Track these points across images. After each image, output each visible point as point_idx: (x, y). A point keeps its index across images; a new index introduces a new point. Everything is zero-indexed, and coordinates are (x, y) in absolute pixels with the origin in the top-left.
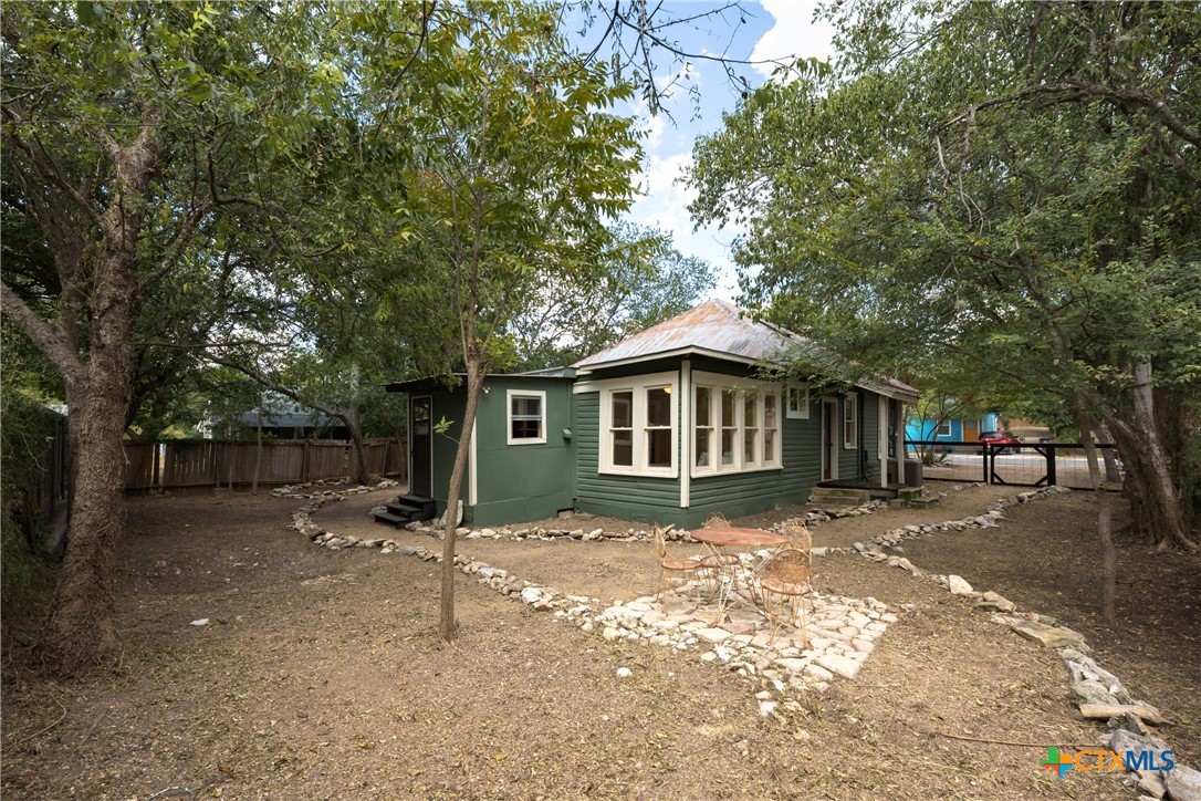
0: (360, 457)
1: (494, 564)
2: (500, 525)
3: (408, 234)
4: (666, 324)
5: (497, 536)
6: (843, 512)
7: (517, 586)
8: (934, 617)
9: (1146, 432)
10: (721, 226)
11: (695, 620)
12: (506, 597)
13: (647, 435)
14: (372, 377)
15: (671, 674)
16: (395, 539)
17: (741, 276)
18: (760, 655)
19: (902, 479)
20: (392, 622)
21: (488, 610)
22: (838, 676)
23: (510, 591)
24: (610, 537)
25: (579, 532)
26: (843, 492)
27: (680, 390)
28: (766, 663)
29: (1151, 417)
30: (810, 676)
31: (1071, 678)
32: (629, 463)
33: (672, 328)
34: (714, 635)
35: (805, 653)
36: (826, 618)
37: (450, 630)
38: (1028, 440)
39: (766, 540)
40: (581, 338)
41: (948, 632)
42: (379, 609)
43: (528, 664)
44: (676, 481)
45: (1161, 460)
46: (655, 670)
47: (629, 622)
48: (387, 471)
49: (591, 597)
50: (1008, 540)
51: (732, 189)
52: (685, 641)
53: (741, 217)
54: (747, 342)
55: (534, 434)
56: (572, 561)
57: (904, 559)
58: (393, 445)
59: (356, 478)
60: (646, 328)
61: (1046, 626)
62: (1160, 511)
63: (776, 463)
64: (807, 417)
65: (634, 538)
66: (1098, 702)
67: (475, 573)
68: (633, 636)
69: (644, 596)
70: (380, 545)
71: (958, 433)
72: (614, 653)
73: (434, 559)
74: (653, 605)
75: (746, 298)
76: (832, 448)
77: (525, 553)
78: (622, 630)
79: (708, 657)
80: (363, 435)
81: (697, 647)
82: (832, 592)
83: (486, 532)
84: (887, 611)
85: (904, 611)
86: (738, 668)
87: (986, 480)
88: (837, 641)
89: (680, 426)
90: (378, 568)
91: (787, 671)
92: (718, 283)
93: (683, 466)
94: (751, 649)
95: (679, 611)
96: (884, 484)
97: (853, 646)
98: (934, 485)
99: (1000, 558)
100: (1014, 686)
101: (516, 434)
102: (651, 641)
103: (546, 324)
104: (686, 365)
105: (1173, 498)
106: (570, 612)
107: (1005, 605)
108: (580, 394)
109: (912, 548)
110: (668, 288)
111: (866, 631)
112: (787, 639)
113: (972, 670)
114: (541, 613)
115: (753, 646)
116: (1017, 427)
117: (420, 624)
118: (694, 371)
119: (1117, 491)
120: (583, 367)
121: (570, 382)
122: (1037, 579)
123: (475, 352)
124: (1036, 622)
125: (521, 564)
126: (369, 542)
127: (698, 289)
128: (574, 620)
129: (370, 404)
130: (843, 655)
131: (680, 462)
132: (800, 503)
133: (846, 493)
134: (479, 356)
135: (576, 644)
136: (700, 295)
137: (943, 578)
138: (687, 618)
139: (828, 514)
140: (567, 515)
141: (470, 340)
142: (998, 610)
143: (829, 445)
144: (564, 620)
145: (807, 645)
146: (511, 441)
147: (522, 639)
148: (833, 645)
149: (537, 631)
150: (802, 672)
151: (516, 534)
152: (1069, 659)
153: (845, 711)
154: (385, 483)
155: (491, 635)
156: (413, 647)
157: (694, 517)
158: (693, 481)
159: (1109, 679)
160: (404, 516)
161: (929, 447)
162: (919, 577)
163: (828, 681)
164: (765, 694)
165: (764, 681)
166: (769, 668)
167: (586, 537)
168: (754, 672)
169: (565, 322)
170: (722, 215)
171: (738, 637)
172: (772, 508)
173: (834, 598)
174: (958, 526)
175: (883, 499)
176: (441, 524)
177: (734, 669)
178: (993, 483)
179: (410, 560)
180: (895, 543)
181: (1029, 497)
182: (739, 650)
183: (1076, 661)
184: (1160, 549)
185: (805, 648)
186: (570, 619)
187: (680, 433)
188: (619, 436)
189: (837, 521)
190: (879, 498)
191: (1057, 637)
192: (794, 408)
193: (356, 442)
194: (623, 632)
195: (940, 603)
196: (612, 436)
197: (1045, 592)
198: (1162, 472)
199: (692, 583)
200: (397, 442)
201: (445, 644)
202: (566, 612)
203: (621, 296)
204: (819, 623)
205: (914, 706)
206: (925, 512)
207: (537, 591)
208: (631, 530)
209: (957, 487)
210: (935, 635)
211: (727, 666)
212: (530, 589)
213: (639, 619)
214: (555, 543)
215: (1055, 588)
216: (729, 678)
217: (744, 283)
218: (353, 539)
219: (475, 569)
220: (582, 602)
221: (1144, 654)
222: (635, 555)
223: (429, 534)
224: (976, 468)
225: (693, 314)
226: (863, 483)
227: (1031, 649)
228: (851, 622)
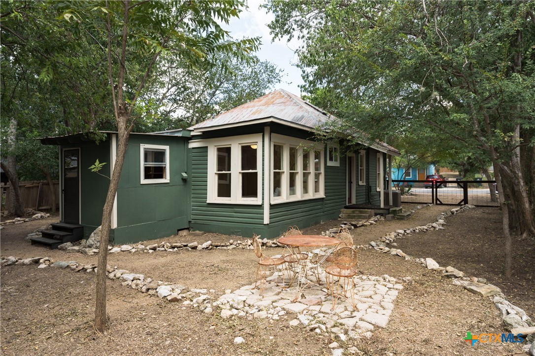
0: (17, 195)
1: (133, 270)
2: (136, 242)
3: (70, 15)
4: (249, 104)
5: (133, 250)
6: (360, 223)
7: (153, 285)
8: (422, 284)
9: (517, 172)
10: (289, 40)
11: (282, 299)
12: (146, 294)
13: (241, 176)
14: (28, 134)
15: (271, 338)
16: (49, 257)
17: (304, 72)
18: (328, 318)
19: (391, 203)
20: (52, 322)
21: (132, 305)
22: (377, 327)
23: (148, 290)
24: (217, 246)
25: (195, 244)
26: (359, 211)
27: (263, 146)
28: (333, 323)
29: (520, 164)
30: (360, 328)
31: (501, 313)
32: (228, 195)
33: (254, 106)
34: (296, 308)
35: (354, 314)
36: (363, 290)
37: (103, 322)
38: (450, 179)
39: (327, 242)
40: (191, 111)
41: (432, 293)
42: (40, 312)
43: (168, 343)
44: (260, 207)
45: (524, 188)
46: (260, 336)
47: (238, 304)
48: (40, 205)
49: (208, 289)
50: (450, 236)
51: (296, 16)
52: (277, 313)
53: (301, 35)
54: (302, 117)
55: (161, 176)
56: (191, 264)
57: (399, 250)
58: (45, 186)
59: (13, 212)
60: (235, 106)
61: (482, 284)
62: (523, 217)
63: (321, 194)
64: (339, 166)
65: (233, 246)
66: (518, 326)
67: (118, 278)
68: (242, 314)
69: (245, 285)
70: (37, 262)
71: (415, 176)
72: (231, 327)
73: (84, 270)
74: (253, 291)
75: (307, 87)
76: (352, 184)
77: (156, 261)
78: (234, 310)
79: (294, 323)
80: (19, 179)
81: (286, 317)
82: (362, 273)
83: (125, 247)
84: (396, 283)
85: (405, 282)
86: (315, 328)
87: (433, 203)
88: (372, 304)
89: (263, 170)
90: (37, 280)
91: (346, 327)
92: (282, 79)
93: (265, 197)
94: (321, 315)
95: (271, 294)
96: (382, 206)
97: (381, 306)
98: (406, 206)
99: (448, 247)
100: (474, 322)
101: (147, 176)
102: (255, 316)
103: (165, 101)
104: (267, 129)
105: (529, 209)
106: (195, 301)
107: (459, 274)
108: (193, 148)
109: (402, 243)
110: (250, 82)
111: (387, 295)
112: (343, 305)
113: (450, 314)
114: (173, 303)
115: (322, 313)
116: (444, 172)
117: (76, 321)
118: (272, 134)
119: (497, 207)
120: (196, 129)
121: (186, 140)
122: (469, 257)
123: (124, 111)
124: (476, 282)
125: (154, 269)
126: (27, 261)
127: (269, 82)
128: (198, 306)
129: (25, 156)
130: (377, 312)
131: (263, 194)
132: (335, 219)
133: (361, 212)
134: (127, 114)
135: (202, 323)
136: (271, 86)
137: (422, 260)
138: (277, 297)
139: (352, 225)
140: (185, 233)
141: (120, 101)
142: (456, 277)
143: (350, 183)
144: (191, 307)
145: (355, 309)
146: (143, 181)
147: (161, 324)
148: (370, 307)
149: (171, 317)
150: (355, 326)
151: (148, 248)
152: (498, 303)
153: (385, 349)
154: (39, 215)
155: (136, 323)
156: (72, 340)
157: (274, 230)
158: (272, 207)
159: (521, 312)
160: (56, 239)
161: (401, 184)
162: (409, 261)
163: (371, 331)
164: (335, 344)
165: (333, 335)
166: (334, 326)
167: (200, 247)
168: (325, 330)
169: (180, 100)
170: (289, 33)
171: (311, 308)
172: (319, 223)
173: (364, 277)
174: (424, 229)
175: (382, 215)
176: (88, 243)
177: (312, 330)
178: (437, 204)
179: (63, 272)
180: (392, 241)
181: (457, 211)
182: (314, 316)
183: (501, 303)
184: (523, 237)
185: (354, 311)
186: (195, 306)
187: (263, 175)
188: (221, 177)
189: (358, 229)
190: (379, 214)
191: (489, 290)
192: (331, 159)
193: (13, 184)
194: (235, 312)
195: (423, 275)
196: (217, 177)
197: (475, 265)
198: (524, 194)
199: (276, 274)
200: (48, 184)
201: (100, 334)
202: (192, 301)
203: (218, 84)
204: (359, 293)
205: (424, 341)
206: (405, 222)
207: (169, 288)
208: (231, 241)
209: (419, 207)
210: (425, 295)
211: (308, 328)
212: (163, 287)
213: (244, 301)
214: (177, 253)
215: (479, 262)
216: (310, 336)
217: (305, 77)
218: (12, 258)
219: (118, 275)
220: (201, 293)
221: (529, 296)
222: (235, 258)
223: (78, 251)
224: (428, 196)
225: (267, 98)
226: (370, 206)
227: (477, 299)
228: (377, 291)
